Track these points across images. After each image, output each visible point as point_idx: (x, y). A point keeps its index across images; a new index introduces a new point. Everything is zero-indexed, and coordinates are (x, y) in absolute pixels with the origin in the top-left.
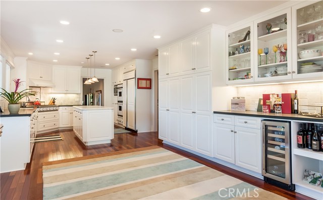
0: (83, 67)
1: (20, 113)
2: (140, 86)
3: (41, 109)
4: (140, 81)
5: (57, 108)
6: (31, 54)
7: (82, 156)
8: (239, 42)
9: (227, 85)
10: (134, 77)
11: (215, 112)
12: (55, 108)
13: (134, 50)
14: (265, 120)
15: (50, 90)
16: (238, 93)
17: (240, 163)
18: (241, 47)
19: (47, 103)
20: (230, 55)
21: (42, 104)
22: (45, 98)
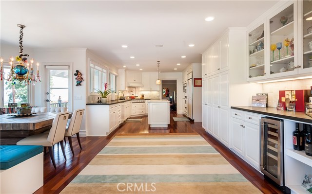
0: (161, 72)
1: (107, 103)
2: (196, 85)
3: (134, 101)
4: (196, 80)
5: (144, 101)
6: (125, 66)
7: (148, 133)
8: (257, 40)
9: (249, 82)
10: (191, 77)
11: (232, 108)
12: (143, 101)
13: (184, 57)
14: (266, 117)
15: (141, 89)
16: (263, 90)
17: (247, 156)
18: (259, 44)
19: (139, 97)
20: (250, 53)
21: (137, 98)
22: (138, 94)
